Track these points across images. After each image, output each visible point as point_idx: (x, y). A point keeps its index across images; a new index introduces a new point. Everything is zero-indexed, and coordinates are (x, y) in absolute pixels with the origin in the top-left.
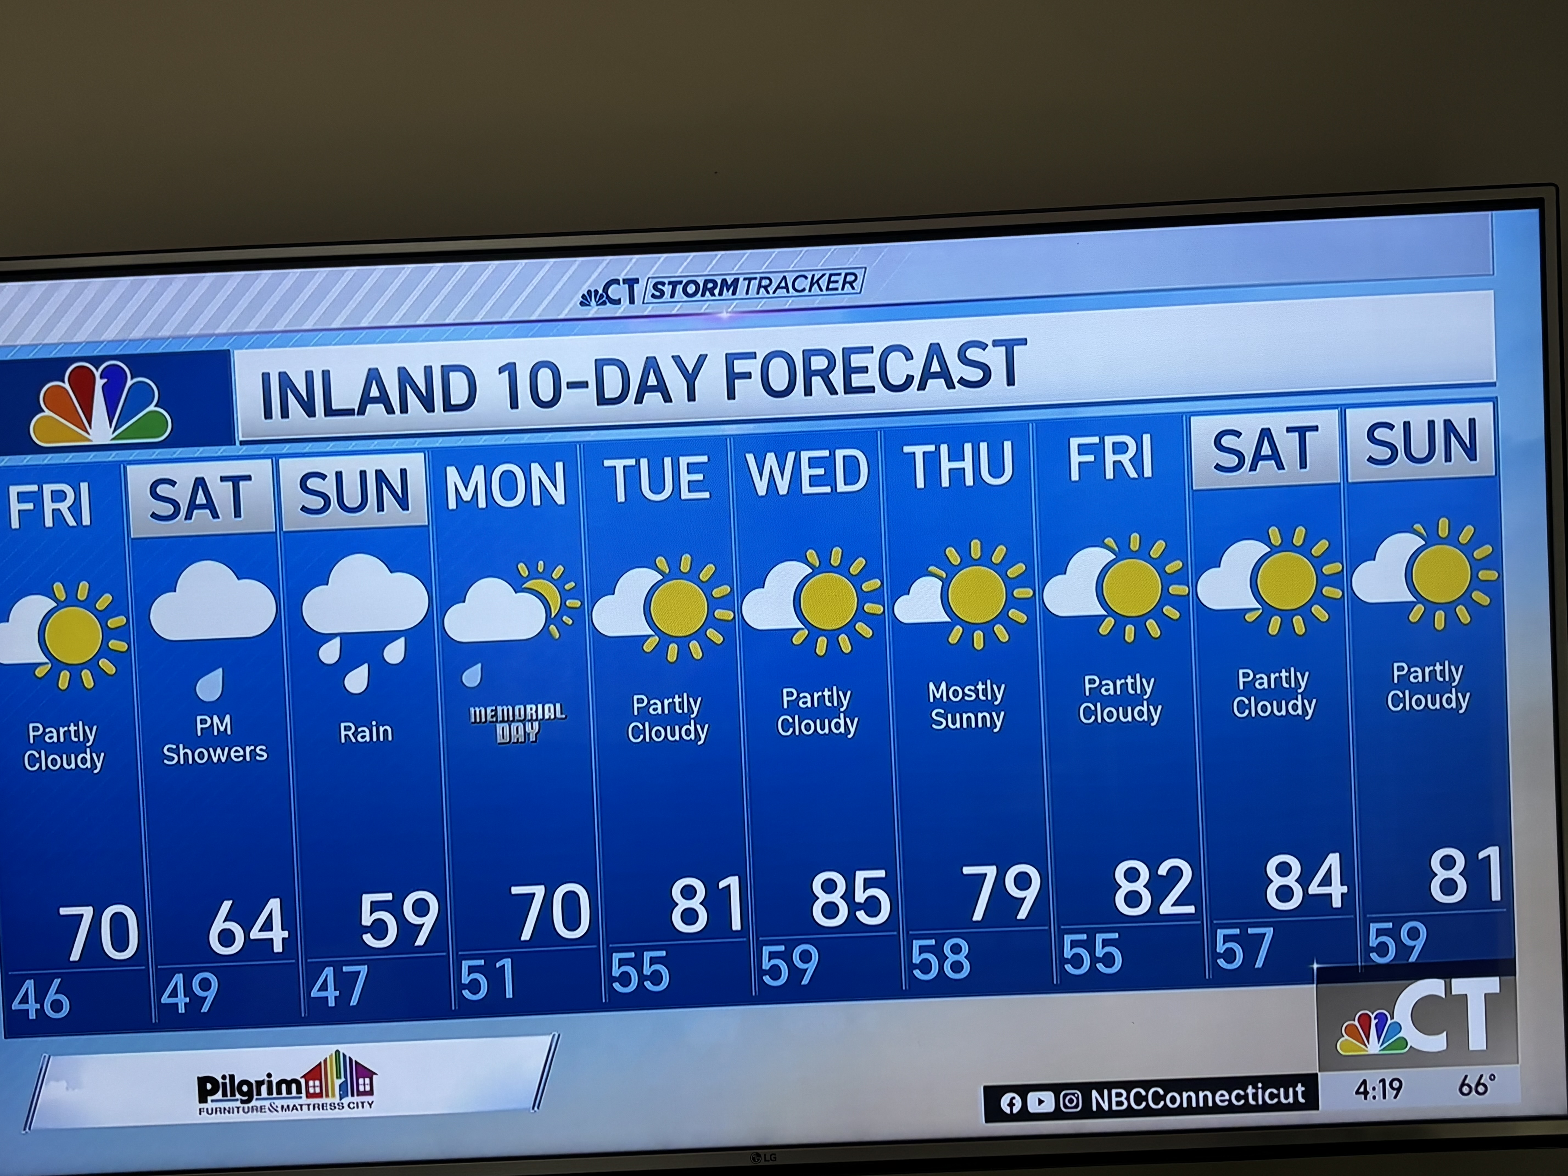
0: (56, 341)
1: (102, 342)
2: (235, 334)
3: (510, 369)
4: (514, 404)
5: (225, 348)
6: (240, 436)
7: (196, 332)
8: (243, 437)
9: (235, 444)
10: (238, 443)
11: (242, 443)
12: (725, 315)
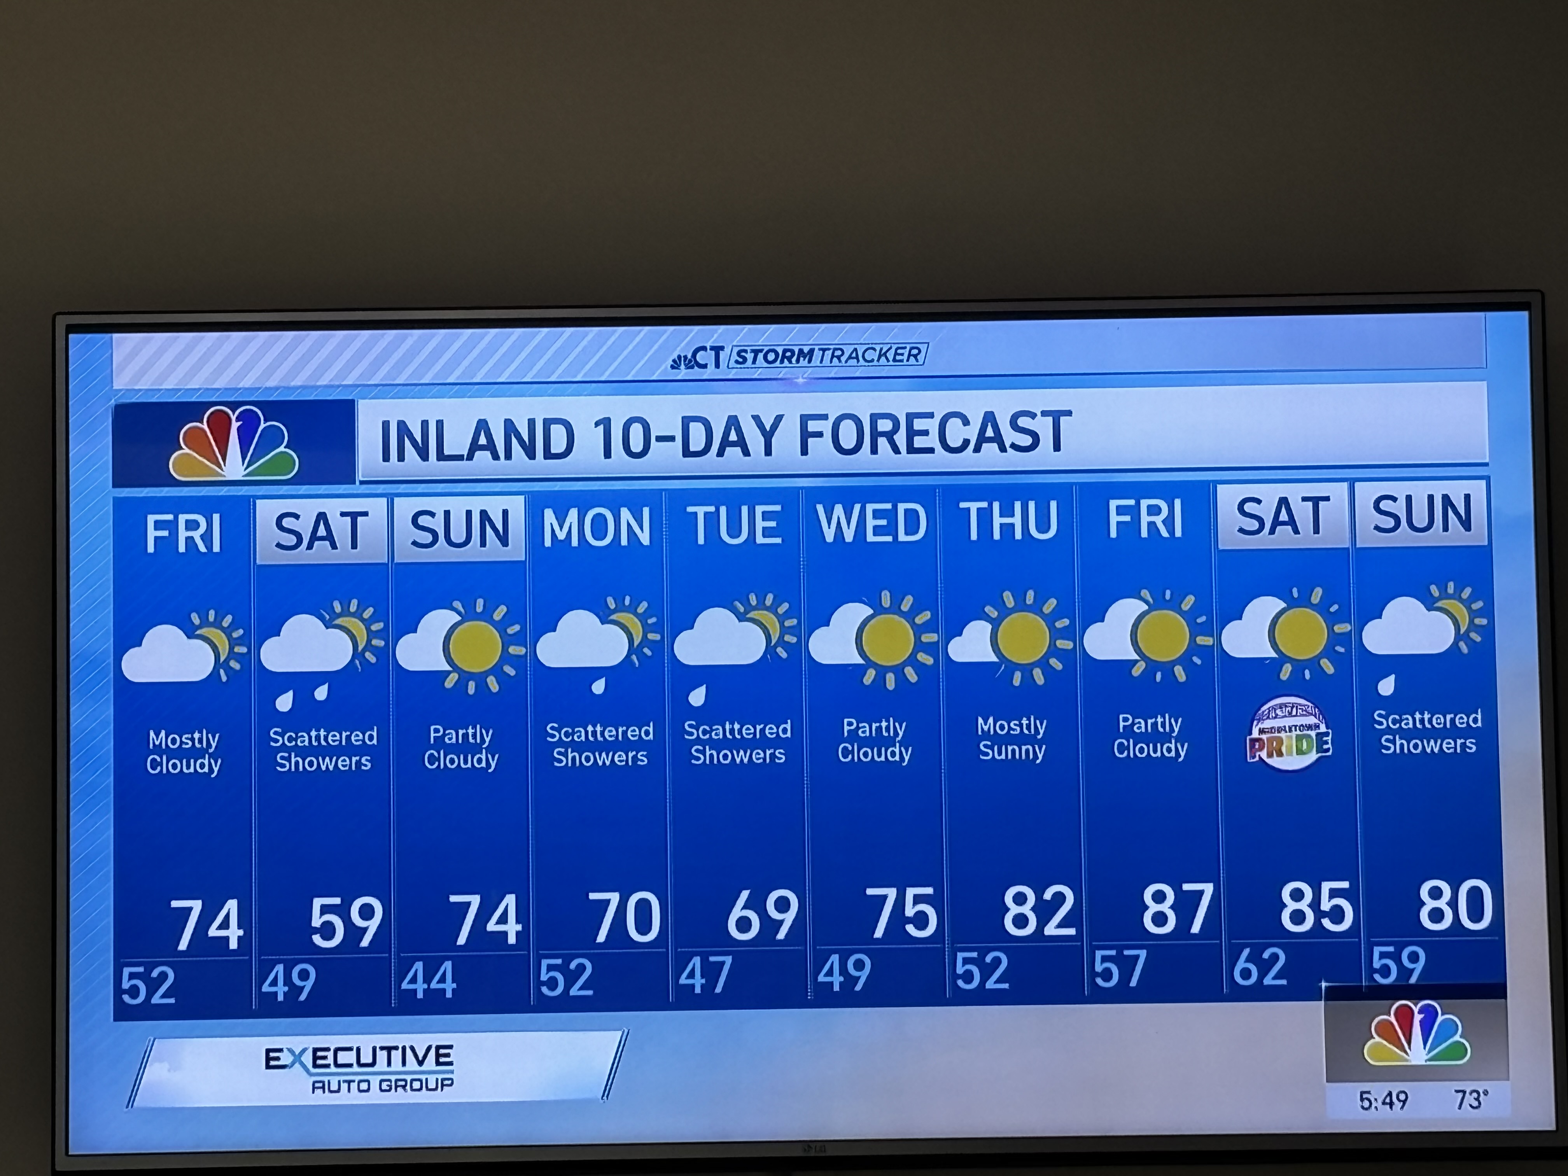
0: (197, 387)
1: (240, 389)
2: (359, 386)
3: (606, 423)
4: (608, 454)
5: (350, 398)
6: (360, 476)
7: (325, 383)
8: (363, 476)
9: (354, 483)
10: (357, 483)
11: (362, 483)
12: (800, 380)
